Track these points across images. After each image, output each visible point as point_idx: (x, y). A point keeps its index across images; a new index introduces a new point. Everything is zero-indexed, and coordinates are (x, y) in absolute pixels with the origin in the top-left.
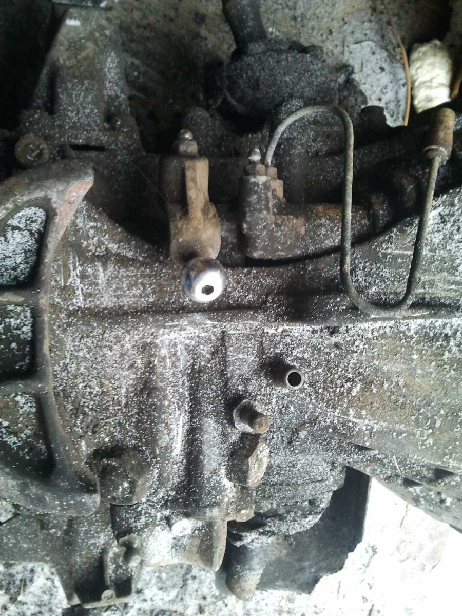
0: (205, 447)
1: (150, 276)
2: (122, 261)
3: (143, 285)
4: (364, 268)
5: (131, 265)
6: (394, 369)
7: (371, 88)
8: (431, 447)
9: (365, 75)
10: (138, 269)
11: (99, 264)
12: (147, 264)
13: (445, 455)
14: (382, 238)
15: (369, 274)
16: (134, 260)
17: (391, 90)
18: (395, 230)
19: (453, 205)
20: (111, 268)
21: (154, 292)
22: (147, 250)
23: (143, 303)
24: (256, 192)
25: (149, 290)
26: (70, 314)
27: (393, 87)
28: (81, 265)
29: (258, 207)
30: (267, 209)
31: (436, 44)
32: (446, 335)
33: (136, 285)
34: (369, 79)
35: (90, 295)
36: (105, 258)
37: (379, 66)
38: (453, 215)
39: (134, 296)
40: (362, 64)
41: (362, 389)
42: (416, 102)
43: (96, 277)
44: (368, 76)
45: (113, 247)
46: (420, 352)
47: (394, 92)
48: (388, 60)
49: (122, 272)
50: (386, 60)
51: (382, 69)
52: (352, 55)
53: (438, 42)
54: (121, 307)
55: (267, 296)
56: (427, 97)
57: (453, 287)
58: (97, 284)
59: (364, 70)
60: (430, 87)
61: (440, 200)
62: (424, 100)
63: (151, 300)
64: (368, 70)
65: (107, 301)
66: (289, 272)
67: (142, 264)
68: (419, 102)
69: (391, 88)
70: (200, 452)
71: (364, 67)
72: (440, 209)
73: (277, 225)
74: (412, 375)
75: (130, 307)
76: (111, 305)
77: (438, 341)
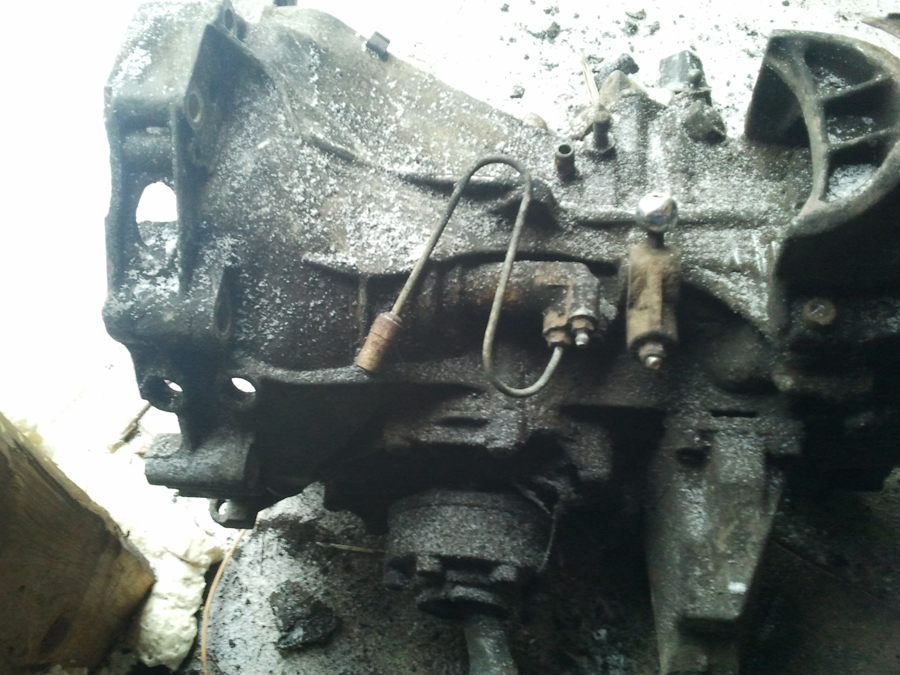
0: (635, 132)
1: (689, 253)
2: (715, 266)
3: (695, 246)
4: (483, 231)
5: (707, 261)
6: (466, 151)
7: (257, 620)
8: (442, 91)
9: (259, 638)
10: (700, 258)
11: (738, 262)
12: (691, 262)
13: (431, 84)
14: (464, 251)
15: (479, 226)
16: (704, 267)
17: (228, 613)
18: (451, 254)
19: (395, 261)
20: (726, 261)
21: (684, 240)
22: (690, 276)
23: (695, 232)
24: (588, 301)
25: (689, 242)
26: (764, 222)
27: (224, 617)
28: (755, 261)
29: (587, 289)
30: (576, 288)
31: (150, 658)
32: (418, 162)
33: (702, 246)
34: (256, 632)
35: (745, 239)
36: (733, 268)
37: (235, 650)
38: (396, 252)
39: (703, 238)
40: (259, 656)
41: (494, 144)
42: (204, 585)
43: (741, 253)
44: (255, 637)
45: (722, 279)
46: (442, 157)
47: (225, 609)
48: (219, 656)
49: (715, 256)
50: (222, 655)
51: (232, 644)
52: (270, 668)
53: (146, 659)
54: (717, 229)
55: (571, 233)
56: (188, 586)
57: (405, 197)
58: (740, 247)
59: (259, 647)
60: (180, 598)
61: (407, 267)
62: (193, 583)
63: (687, 235)
64: (254, 645)
65: (729, 235)
66: (551, 246)
67: (696, 262)
68: (199, 583)
69: (227, 616)
70: (639, 131)
71: (257, 651)
72: (407, 260)
73: (565, 277)
74: (451, 145)
75: (708, 229)
76: (726, 231)
77: (426, 162)
